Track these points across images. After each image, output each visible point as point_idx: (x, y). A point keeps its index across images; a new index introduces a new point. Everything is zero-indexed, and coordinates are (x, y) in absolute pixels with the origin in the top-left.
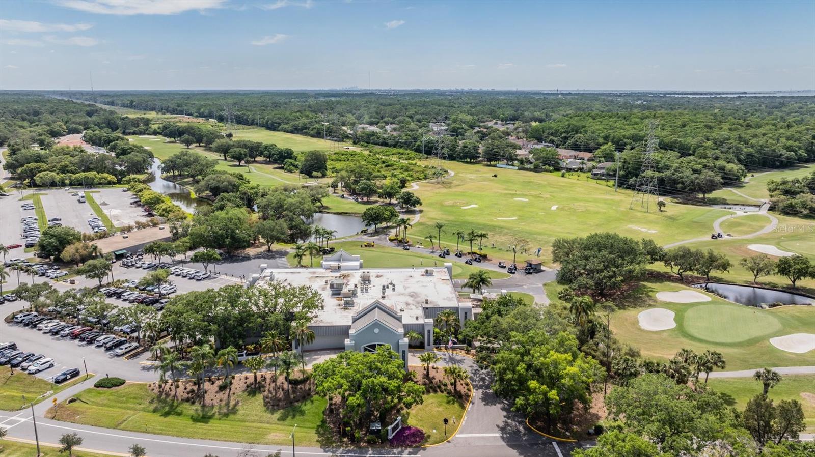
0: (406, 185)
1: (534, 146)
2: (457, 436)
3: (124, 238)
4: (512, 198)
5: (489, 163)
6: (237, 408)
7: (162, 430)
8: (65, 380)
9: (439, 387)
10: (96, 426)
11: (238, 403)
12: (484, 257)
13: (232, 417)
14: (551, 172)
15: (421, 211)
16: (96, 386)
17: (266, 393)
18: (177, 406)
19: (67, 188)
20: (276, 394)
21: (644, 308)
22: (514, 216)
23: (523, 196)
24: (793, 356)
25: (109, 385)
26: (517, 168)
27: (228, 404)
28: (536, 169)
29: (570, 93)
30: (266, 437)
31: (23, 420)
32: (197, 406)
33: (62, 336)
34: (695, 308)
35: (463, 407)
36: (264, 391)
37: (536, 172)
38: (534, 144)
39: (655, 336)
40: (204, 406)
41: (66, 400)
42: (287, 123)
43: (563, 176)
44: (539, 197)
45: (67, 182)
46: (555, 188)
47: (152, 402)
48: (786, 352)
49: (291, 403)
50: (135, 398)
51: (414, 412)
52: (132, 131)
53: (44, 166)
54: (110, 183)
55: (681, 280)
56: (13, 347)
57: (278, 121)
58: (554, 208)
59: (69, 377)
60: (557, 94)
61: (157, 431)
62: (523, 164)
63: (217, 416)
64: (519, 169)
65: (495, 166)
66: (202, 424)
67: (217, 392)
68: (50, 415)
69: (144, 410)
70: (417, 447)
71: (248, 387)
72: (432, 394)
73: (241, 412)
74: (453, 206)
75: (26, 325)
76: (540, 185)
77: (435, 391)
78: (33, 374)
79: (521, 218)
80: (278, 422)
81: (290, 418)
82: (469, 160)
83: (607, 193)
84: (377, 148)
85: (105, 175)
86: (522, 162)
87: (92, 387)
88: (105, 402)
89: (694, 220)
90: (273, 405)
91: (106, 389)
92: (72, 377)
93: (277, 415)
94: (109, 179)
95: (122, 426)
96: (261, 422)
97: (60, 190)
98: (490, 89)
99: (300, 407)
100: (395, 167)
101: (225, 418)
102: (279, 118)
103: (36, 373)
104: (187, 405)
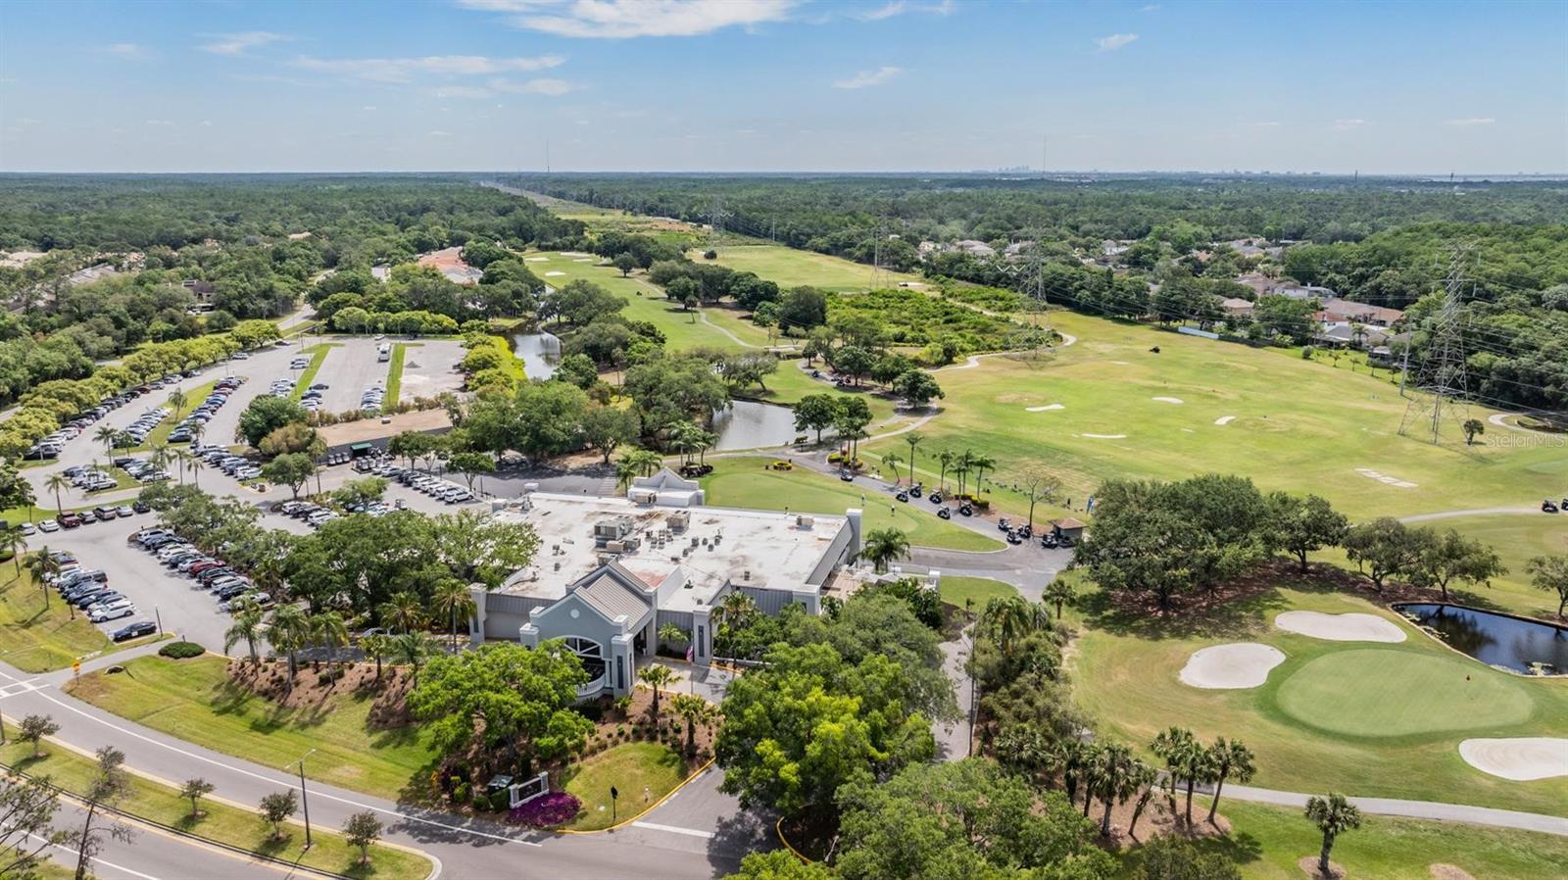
0: (955, 359)
1: (1286, 292)
2: (636, 824)
3: (384, 423)
4: (1151, 396)
5: (1164, 324)
6: (327, 716)
7: (194, 734)
8: (128, 637)
9: (665, 732)
10: (113, 712)
11: (332, 708)
12: (983, 507)
13: (311, 730)
14: (1286, 347)
15: (940, 411)
16: (162, 653)
17: (381, 700)
18: (246, 701)
19: (380, 336)
20: (394, 703)
21: (1227, 640)
22: (1123, 430)
23: (1178, 393)
24: (1490, 783)
25: (177, 654)
26: (1217, 336)
27: (316, 710)
28: (1254, 341)
29: (1486, 182)
30: (331, 769)
31: (31, 688)
32: (273, 706)
33: (181, 572)
34: (1345, 653)
35: (683, 774)
36: (380, 696)
37: (1253, 345)
38: (1286, 288)
39: (1197, 699)
40: (282, 706)
41: (104, 669)
42: (822, 236)
43: (1306, 356)
44: (1211, 397)
45: (381, 326)
46: (1266, 380)
47: (216, 688)
48: (1480, 773)
49: (408, 721)
50: (198, 679)
51: (590, 768)
52: (551, 244)
53: (357, 298)
54: (444, 332)
55: (1376, 594)
56: (101, 578)
57: (807, 230)
58: (1222, 421)
59: (135, 633)
60: (1452, 185)
61: (186, 735)
62: (1232, 329)
63: (291, 725)
64: (1221, 339)
65: (1175, 331)
66: (259, 734)
67: (313, 687)
68: (68, 688)
69: (199, 701)
70: (548, 830)
71: (361, 685)
72: (643, 743)
73: (327, 725)
74: (1012, 405)
75: (148, 548)
76: (1238, 373)
77: (653, 739)
78: (97, 622)
79: (1135, 438)
80: (369, 750)
81: (392, 745)
82: (1126, 317)
83: (1375, 396)
84: (961, 286)
85: (441, 317)
86: (1231, 325)
87: (155, 653)
88: (157, 679)
89: (1530, 468)
90: (378, 721)
91: (171, 659)
92: (141, 634)
93: (376, 738)
94: (445, 324)
95: (144, 720)
96: (346, 745)
97: (366, 341)
98: (1309, 172)
99: (417, 731)
100: (963, 324)
101: (299, 731)
102: (810, 226)
103: (100, 622)
104: (259, 702)
